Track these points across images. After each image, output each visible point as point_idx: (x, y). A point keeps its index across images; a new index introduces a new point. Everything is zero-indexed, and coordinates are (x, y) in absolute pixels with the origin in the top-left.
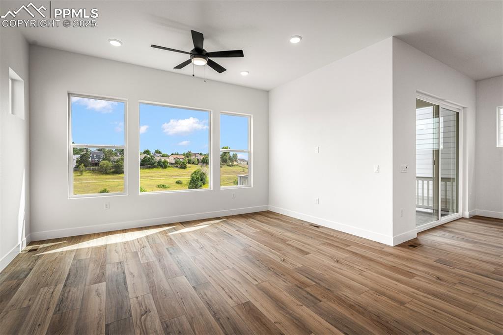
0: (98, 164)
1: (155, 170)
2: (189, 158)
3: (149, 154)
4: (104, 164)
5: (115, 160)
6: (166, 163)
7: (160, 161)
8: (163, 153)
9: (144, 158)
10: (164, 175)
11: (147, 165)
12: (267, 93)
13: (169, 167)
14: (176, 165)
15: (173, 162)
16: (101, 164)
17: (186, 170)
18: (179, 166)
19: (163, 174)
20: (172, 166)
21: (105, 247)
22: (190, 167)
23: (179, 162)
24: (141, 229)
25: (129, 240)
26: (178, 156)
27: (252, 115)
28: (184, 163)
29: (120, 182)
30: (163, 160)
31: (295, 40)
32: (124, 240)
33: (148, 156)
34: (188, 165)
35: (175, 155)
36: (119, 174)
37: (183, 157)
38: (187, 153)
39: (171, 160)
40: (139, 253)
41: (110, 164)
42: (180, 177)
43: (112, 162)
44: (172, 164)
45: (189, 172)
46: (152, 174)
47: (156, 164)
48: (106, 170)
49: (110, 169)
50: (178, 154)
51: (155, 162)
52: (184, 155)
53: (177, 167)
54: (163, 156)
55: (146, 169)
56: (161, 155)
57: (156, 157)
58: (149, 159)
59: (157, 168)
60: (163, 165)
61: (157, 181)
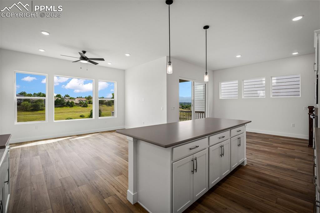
0: (20, 104)
1: (64, 108)
2: (90, 100)
3: (60, 97)
4: (25, 104)
5: (34, 101)
6: (73, 104)
7: (68, 102)
8: (71, 97)
9: (57, 100)
10: (71, 112)
11: (59, 104)
12: (124, 71)
13: (75, 106)
14: (80, 105)
15: (78, 102)
16: (22, 104)
17: (87, 108)
18: (82, 105)
19: (71, 110)
20: (77, 105)
21: (37, 146)
22: (90, 106)
23: (83, 103)
24: (55, 138)
25: (48, 143)
26: (82, 99)
27: (116, 82)
28: (85, 103)
29: (38, 117)
30: (70, 101)
31: (128, 55)
32: (46, 143)
33: (60, 99)
34: (89, 105)
35: (79, 98)
36: (37, 111)
37: (85, 99)
38: (88, 97)
39: (76, 101)
40: (54, 147)
41: (30, 104)
42: (83, 112)
43: (31, 102)
44: (76, 104)
45: (89, 109)
46: (62, 111)
47: (65, 104)
48: (26, 108)
49: (30, 108)
50: (81, 98)
51: (64, 103)
52: (86, 98)
53: (81, 106)
54: (70, 99)
55: (58, 107)
56: (69, 98)
57: (65, 100)
58: (60, 100)
59: (66, 106)
60: (71, 105)
61: (66, 115)
